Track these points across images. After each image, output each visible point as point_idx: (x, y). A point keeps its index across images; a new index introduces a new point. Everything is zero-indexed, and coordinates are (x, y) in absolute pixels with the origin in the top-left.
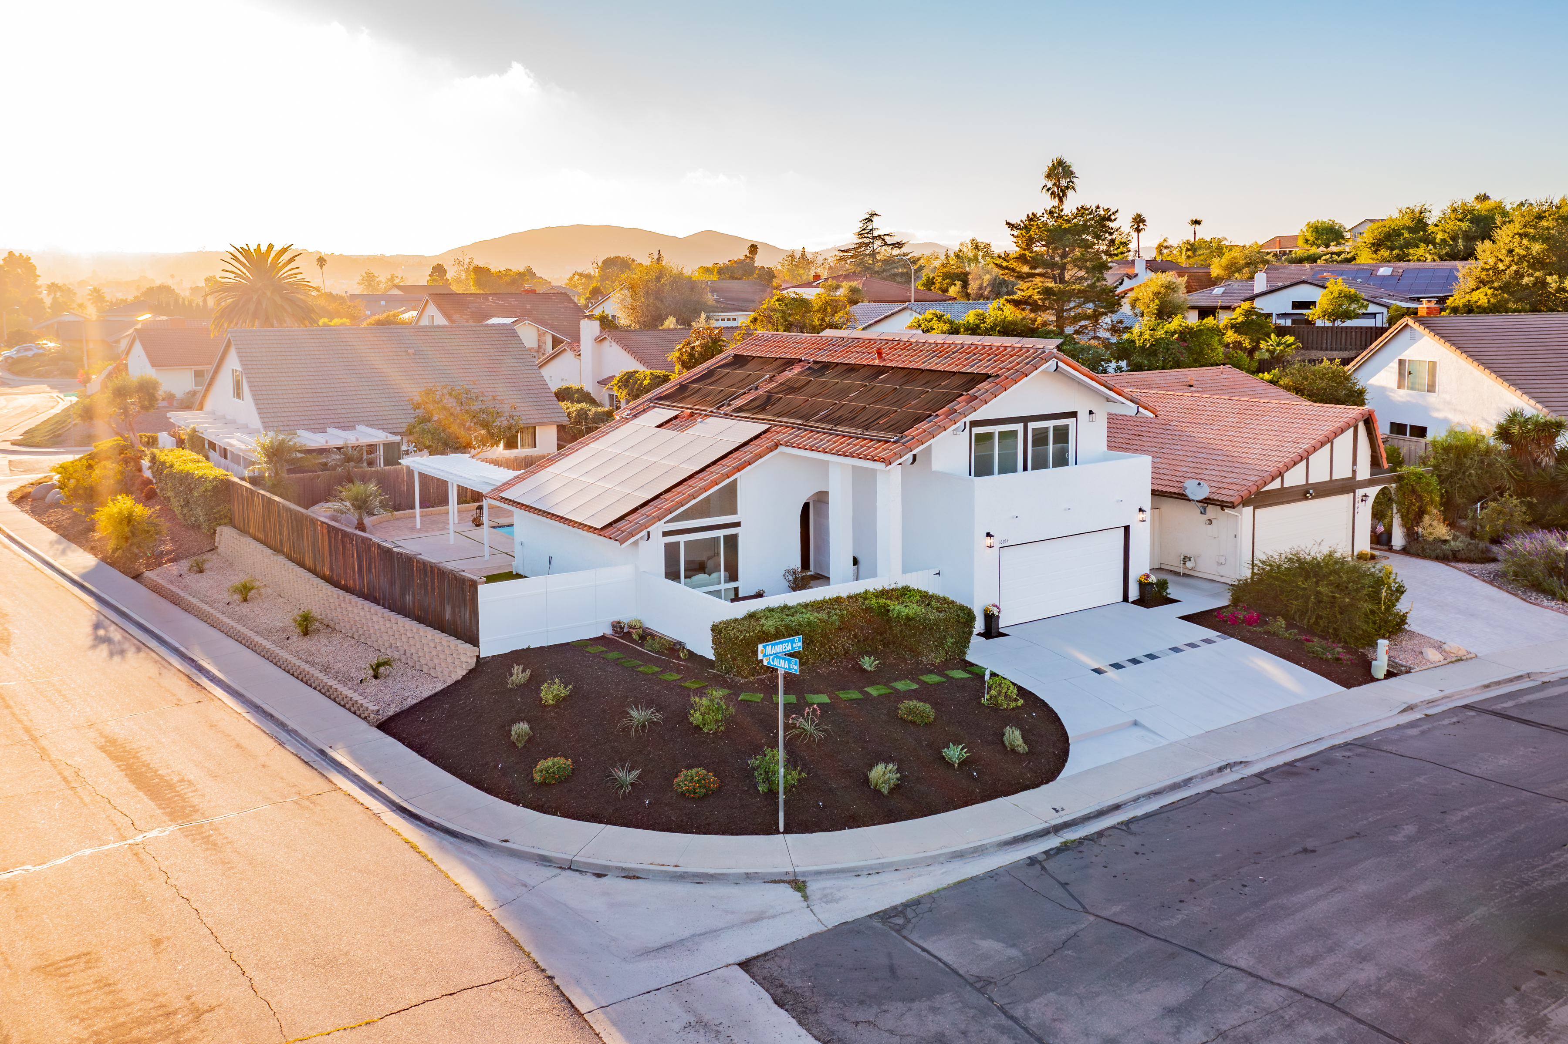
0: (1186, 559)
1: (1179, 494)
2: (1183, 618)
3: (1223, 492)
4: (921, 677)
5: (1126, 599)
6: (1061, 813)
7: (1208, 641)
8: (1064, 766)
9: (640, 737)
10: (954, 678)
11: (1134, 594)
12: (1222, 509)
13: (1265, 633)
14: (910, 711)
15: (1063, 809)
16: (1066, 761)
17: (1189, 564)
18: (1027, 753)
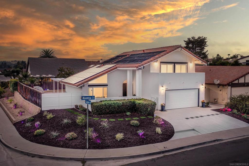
0: (215, 99)
1: (213, 84)
2: (212, 110)
3: (223, 82)
4: (140, 117)
5: (198, 106)
6: (166, 148)
7: (217, 114)
8: (171, 138)
9: (64, 126)
10: (149, 118)
11: (201, 104)
12: (223, 86)
13: (232, 113)
14: (133, 123)
15: (167, 147)
16: (172, 137)
17: (216, 101)
18: (161, 134)
